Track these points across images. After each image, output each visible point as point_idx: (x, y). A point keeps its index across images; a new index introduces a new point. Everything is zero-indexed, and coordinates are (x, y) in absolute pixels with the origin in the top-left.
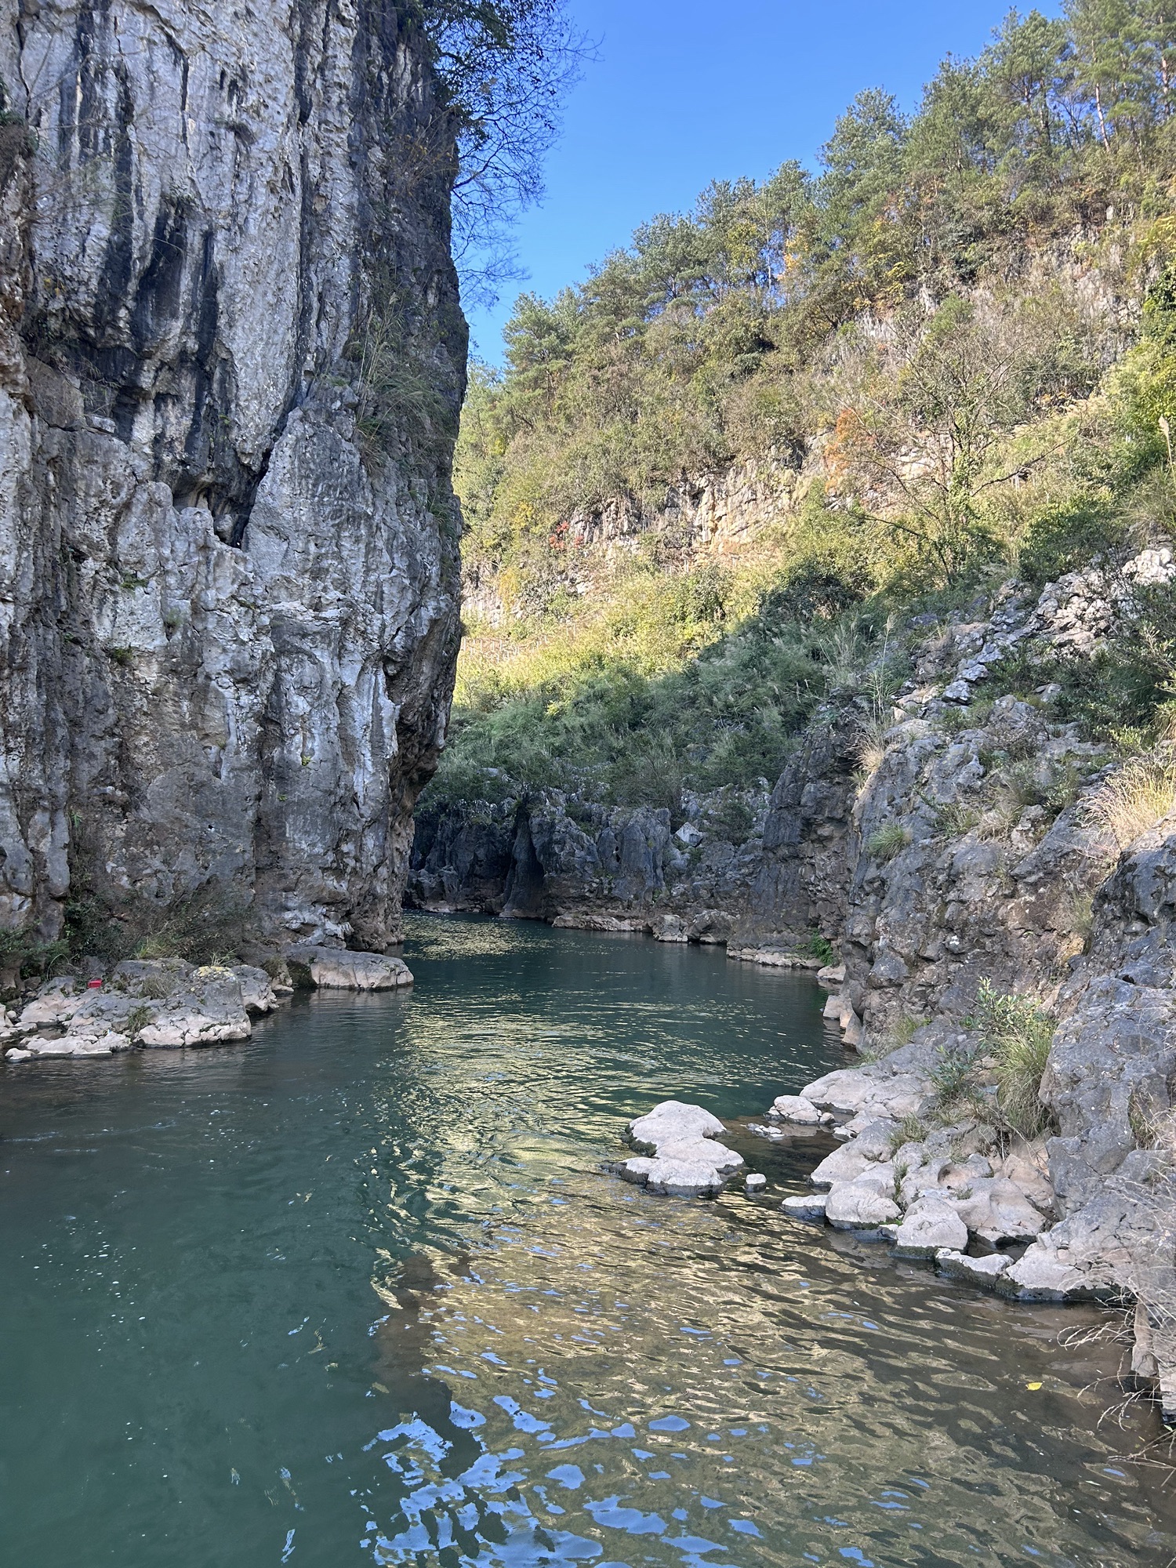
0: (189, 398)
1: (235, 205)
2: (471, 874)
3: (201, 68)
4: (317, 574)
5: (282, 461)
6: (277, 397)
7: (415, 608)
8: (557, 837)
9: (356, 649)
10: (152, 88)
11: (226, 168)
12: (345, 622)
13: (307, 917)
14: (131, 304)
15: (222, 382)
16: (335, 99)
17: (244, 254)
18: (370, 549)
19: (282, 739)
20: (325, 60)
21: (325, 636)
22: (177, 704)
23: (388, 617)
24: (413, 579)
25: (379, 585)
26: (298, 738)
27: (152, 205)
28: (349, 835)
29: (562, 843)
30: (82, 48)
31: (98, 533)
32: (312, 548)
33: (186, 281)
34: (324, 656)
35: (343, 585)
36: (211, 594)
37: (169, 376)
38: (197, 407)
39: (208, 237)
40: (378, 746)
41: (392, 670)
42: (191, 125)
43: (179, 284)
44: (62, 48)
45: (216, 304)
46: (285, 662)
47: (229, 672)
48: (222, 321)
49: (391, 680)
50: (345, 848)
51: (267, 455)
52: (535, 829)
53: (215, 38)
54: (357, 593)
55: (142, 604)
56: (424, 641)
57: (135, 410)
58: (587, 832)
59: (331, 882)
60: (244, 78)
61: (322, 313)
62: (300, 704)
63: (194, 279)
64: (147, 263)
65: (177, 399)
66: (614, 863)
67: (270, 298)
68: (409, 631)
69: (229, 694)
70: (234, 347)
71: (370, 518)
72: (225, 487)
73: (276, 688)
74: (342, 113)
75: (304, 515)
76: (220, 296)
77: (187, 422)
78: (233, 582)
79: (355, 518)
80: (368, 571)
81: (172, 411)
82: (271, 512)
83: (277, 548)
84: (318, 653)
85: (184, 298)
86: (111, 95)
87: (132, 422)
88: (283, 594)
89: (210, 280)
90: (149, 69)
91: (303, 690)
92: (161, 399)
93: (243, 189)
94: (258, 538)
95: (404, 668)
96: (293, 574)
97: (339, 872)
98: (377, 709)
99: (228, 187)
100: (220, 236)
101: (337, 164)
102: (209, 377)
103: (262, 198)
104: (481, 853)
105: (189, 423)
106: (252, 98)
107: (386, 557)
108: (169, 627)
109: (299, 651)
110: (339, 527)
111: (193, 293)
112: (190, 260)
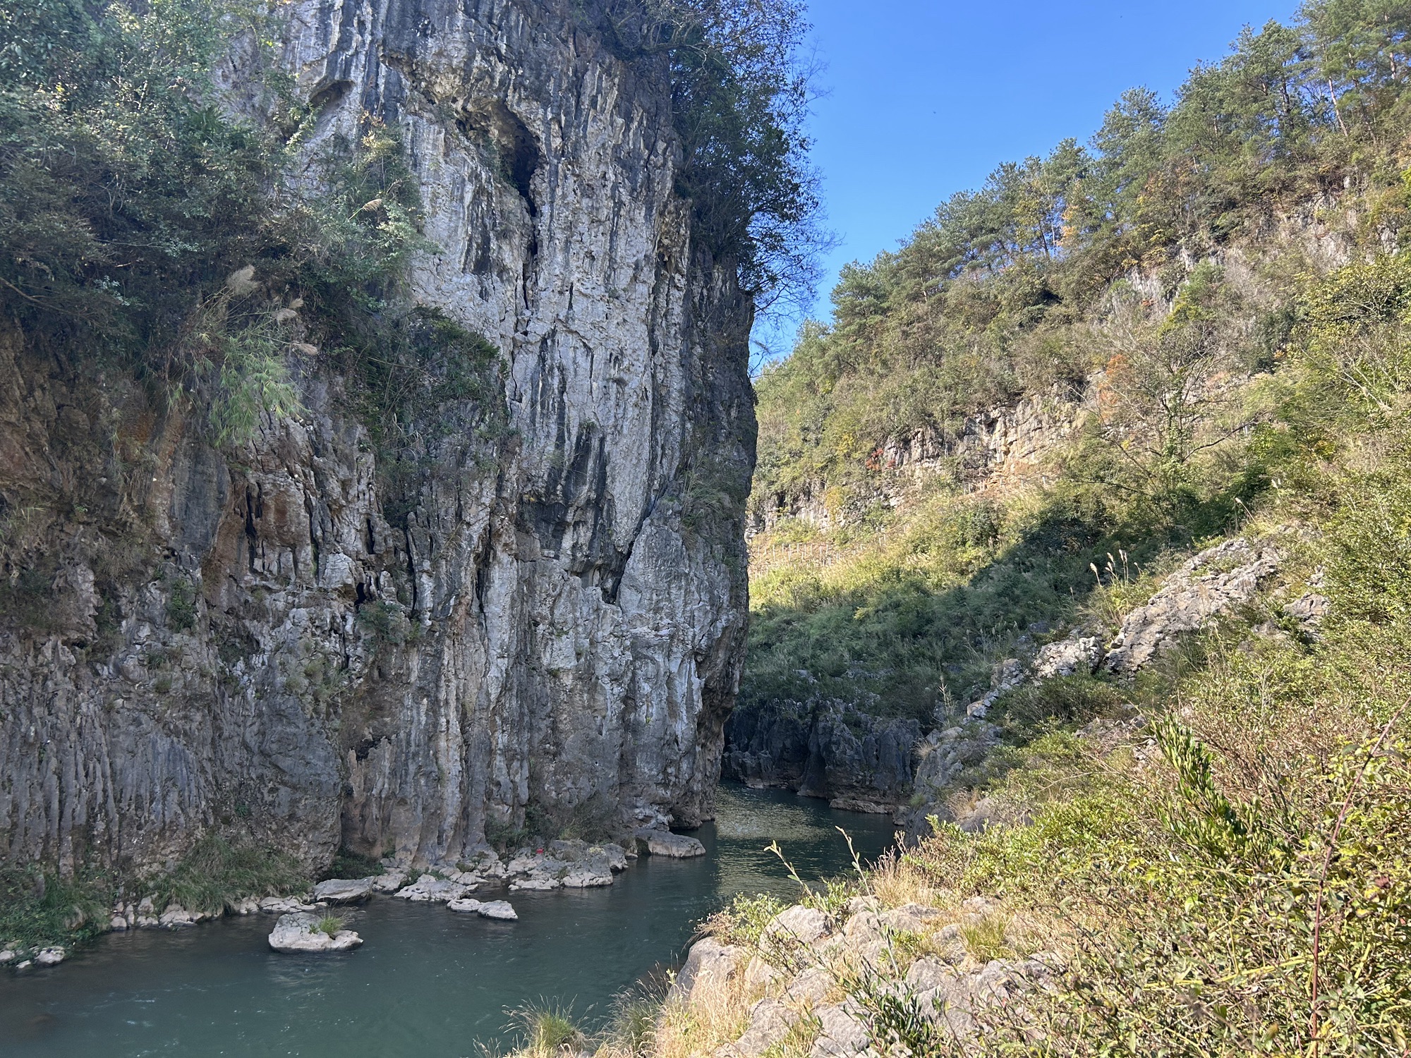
0: (591, 522)
1: (616, 420)
2: (781, 758)
3: (600, 355)
4: (657, 610)
5: (639, 550)
6: (637, 512)
7: (713, 622)
8: (834, 739)
9: (678, 650)
10: (575, 371)
11: (612, 403)
12: (672, 637)
13: (648, 812)
14: (563, 482)
15: (608, 511)
16: (673, 332)
17: (621, 444)
18: (687, 592)
19: (636, 708)
20: (667, 311)
21: (661, 646)
22: (581, 696)
23: (697, 630)
24: (712, 605)
25: (692, 612)
26: (645, 707)
27: (574, 431)
28: (672, 762)
29: (837, 743)
30: (542, 359)
31: (545, 611)
32: (654, 597)
33: (590, 464)
34: (659, 658)
35: (672, 615)
36: (600, 633)
37: (581, 513)
38: (595, 526)
39: (602, 440)
40: (690, 707)
41: (700, 659)
42: (595, 384)
43: (587, 467)
44: (533, 360)
45: (606, 472)
46: (638, 664)
47: (609, 675)
48: (609, 481)
49: (699, 665)
50: (669, 770)
51: (631, 544)
52: (820, 732)
53: (608, 338)
54: (679, 618)
55: (565, 645)
56: (720, 640)
57: (563, 532)
58: (857, 737)
59: (661, 791)
60: (622, 354)
61: (663, 454)
62: (646, 688)
63: (595, 463)
64: (572, 461)
65: (585, 523)
66: (875, 761)
67: (634, 461)
68: (710, 635)
69: (607, 687)
70: (614, 493)
71: (687, 575)
72: (608, 565)
73: (633, 680)
74: (676, 339)
75: (650, 577)
76: (608, 469)
77: (589, 534)
78: (611, 625)
79: (678, 577)
80: (686, 604)
81: (582, 530)
82: (632, 578)
83: (635, 597)
84: (656, 656)
85: (590, 472)
86: (556, 383)
87: (562, 538)
88: (638, 623)
89: (603, 461)
90: (574, 362)
91: (647, 679)
92: (576, 524)
93: (621, 411)
94: (627, 594)
95: (707, 657)
96: (643, 612)
97: (666, 785)
98: (690, 684)
99: (613, 411)
100: (608, 438)
101: (673, 368)
102: (601, 509)
103: (631, 413)
104: (788, 742)
105: (591, 534)
106: (626, 363)
107: (696, 596)
108: (578, 655)
109: (646, 657)
110: (669, 583)
111: (594, 470)
112: (593, 454)
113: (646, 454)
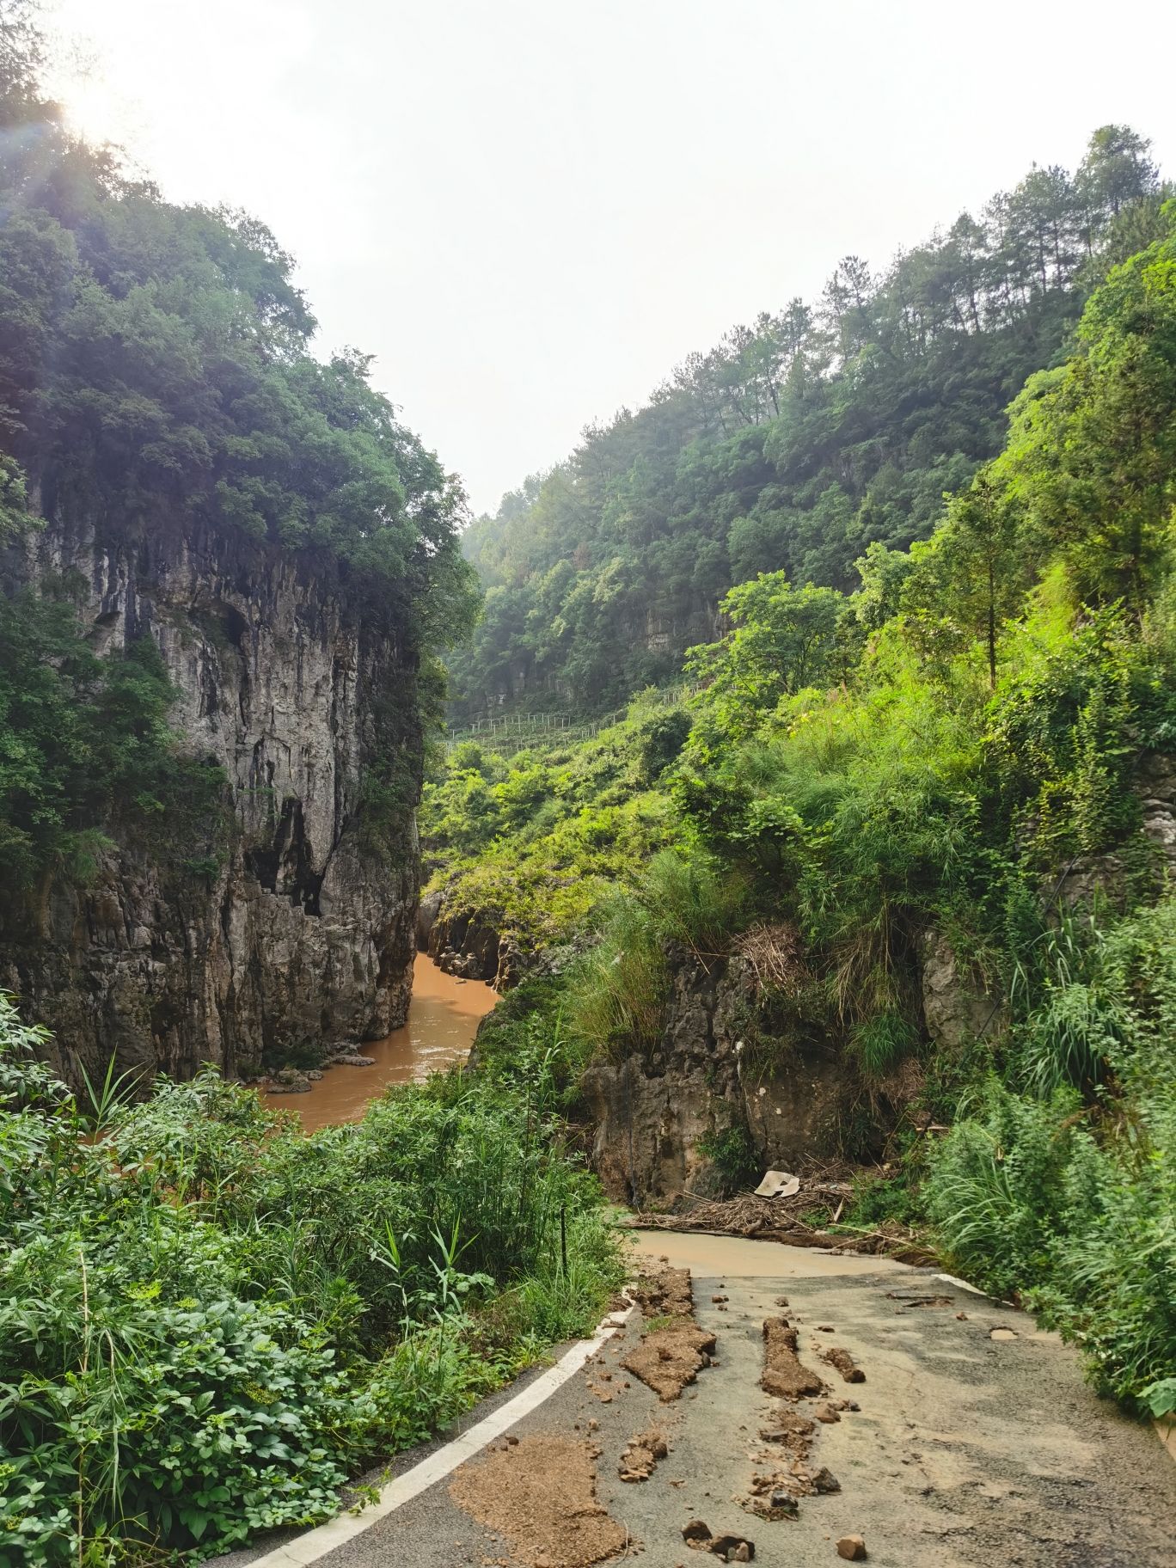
0: (296, 860)
1: (309, 791)
3: (295, 750)
4: (344, 913)
5: (330, 873)
6: (327, 847)
7: (385, 915)
9: (361, 937)
10: (279, 764)
11: (305, 780)
12: (355, 929)
13: (343, 1044)
14: (274, 838)
15: (307, 850)
16: (349, 712)
17: (313, 806)
18: (365, 898)
19: (332, 979)
20: (344, 699)
21: (347, 937)
22: (294, 978)
23: (373, 921)
24: (384, 903)
25: (369, 910)
26: (338, 979)
27: (280, 804)
28: (357, 1011)
30: (256, 760)
31: (267, 928)
32: (342, 904)
33: (293, 823)
34: (347, 945)
35: (354, 916)
36: (305, 937)
37: (288, 855)
38: (299, 862)
39: (300, 806)
40: (370, 972)
41: (377, 939)
42: (292, 770)
43: (290, 826)
44: (249, 761)
45: (303, 827)
46: (332, 952)
47: (312, 962)
48: (306, 832)
49: (376, 943)
50: (357, 1016)
51: (325, 870)
53: (300, 738)
54: (361, 916)
55: (281, 946)
56: (390, 925)
57: (277, 869)
59: (351, 1030)
60: (310, 746)
61: (345, 803)
62: (338, 966)
63: (296, 822)
64: (279, 824)
65: (292, 860)
67: (324, 814)
68: (383, 924)
69: (311, 970)
70: (310, 838)
71: (364, 886)
72: (310, 885)
73: (329, 963)
74: (352, 715)
75: (339, 891)
76: (305, 824)
78: (312, 929)
79: (358, 888)
80: (364, 906)
81: (290, 865)
82: (327, 893)
83: (329, 905)
84: (345, 944)
85: (292, 828)
86: (266, 775)
88: (332, 924)
89: (300, 819)
90: (278, 758)
91: (339, 960)
92: (286, 862)
93: (311, 784)
94: (324, 905)
95: (382, 938)
96: (335, 915)
97: (354, 1026)
98: (370, 957)
99: (306, 786)
100: (304, 804)
102: (302, 850)
103: (320, 783)
105: (296, 868)
107: (372, 899)
108: (291, 953)
109: (337, 946)
110: (352, 894)
111: (295, 826)
112: (294, 816)
113: (332, 807)
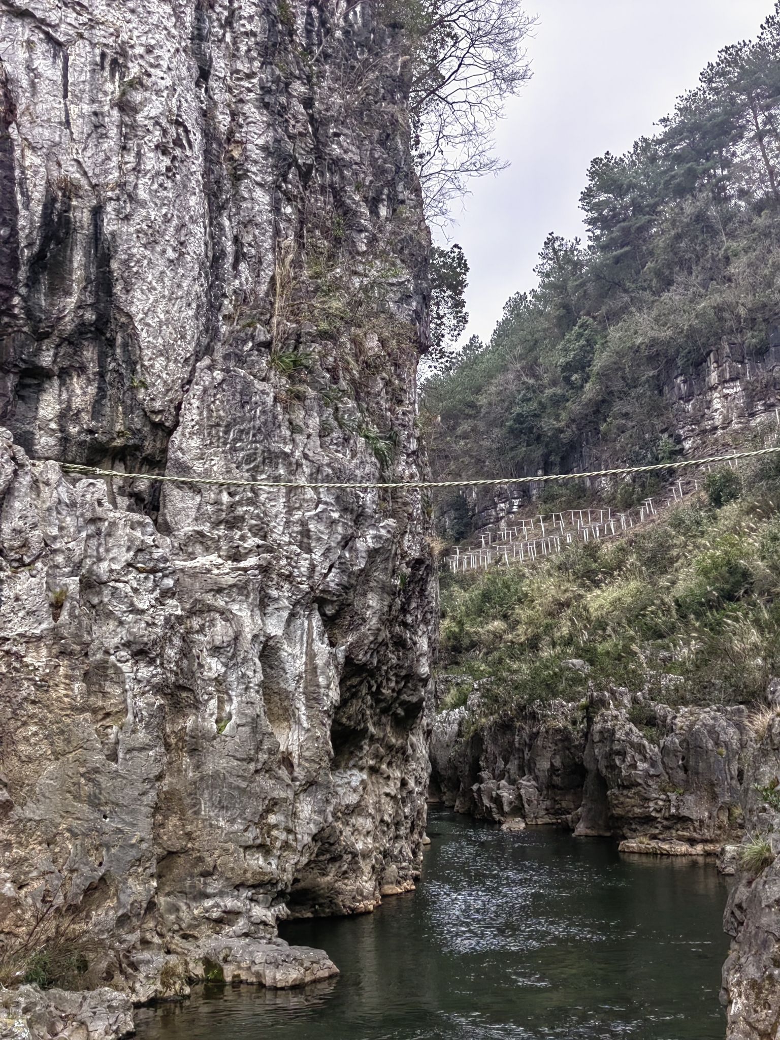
0: (93, 368)
1: (123, 174)
3: (81, 55)
4: (233, 523)
5: (191, 414)
7: (347, 542)
9: (283, 595)
10: (33, 85)
11: (110, 144)
12: (265, 571)
13: (229, 903)
14: (23, 291)
15: (125, 345)
17: (137, 219)
18: (292, 488)
19: (194, 706)
21: (241, 588)
22: (68, 687)
23: (317, 556)
24: (345, 510)
25: (303, 523)
26: (213, 703)
27: (37, 194)
32: (225, 497)
33: (78, 258)
34: (242, 610)
35: (262, 531)
36: (104, 566)
37: (71, 351)
38: (101, 375)
39: (97, 212)
40: (313, 698)
41: (330, 611)
42: (74, 110)
43: (71, 262)
45: (111, 272)
46: (196, 623)
47: (127, 645)
48: (118, 288)
49: (330, 622)
50: (272, 819)
51: (178, 408)
53: (93, 23)
54: (280, 536)
55: (27, 588)
56: (364, 573)
57: (40, 389)
58: (652, 741)
59: (257, 861)
60: (124, 54)
61: (239, 256)
62: (214, 666)
63: (87, 254)
64: (36, 249)
65: (82, 369)
66: (681, 774)
67: (171, 254)
69: (126, 668)
70: (134, 309)
71: (286, 456)
72: (138, 448)
73: (185, 653)
75: (218, 464)
76: (114, 265)
77: (92, 390)
78: (129, 549)
79: (272, 458)
80: (290, 511)
81: (77, 384)
82: (184, 469)
83: (191, 502)
84: (235, 607)
85: (78, 274)
87: (38, 400)
88: (199, 549)
89: (103, 252)
90: (29, 68)
91: (216, 650)
92: (64, 374)
93: (131, 158)
95: (344, 607)
96: (206, 528)
97: (265, 849)
98: (311, 655)
99: (115, 160)
100: (110, 208)
102: (111, 343)
103: (153, 162)
105: (95, 391)
106: (134, 70)
107: (310, 494)
108: (56, 607)
109: (210, 609)
110: (255, 471)
111: (86, 267)
112: (81, 238)
113: (197, 246)
